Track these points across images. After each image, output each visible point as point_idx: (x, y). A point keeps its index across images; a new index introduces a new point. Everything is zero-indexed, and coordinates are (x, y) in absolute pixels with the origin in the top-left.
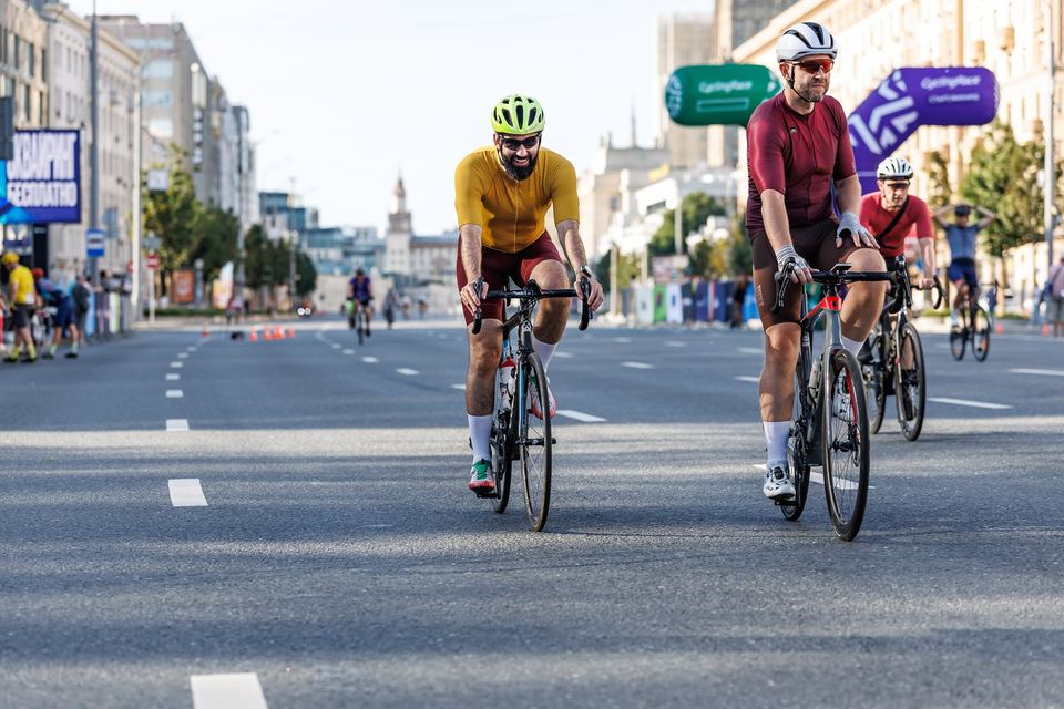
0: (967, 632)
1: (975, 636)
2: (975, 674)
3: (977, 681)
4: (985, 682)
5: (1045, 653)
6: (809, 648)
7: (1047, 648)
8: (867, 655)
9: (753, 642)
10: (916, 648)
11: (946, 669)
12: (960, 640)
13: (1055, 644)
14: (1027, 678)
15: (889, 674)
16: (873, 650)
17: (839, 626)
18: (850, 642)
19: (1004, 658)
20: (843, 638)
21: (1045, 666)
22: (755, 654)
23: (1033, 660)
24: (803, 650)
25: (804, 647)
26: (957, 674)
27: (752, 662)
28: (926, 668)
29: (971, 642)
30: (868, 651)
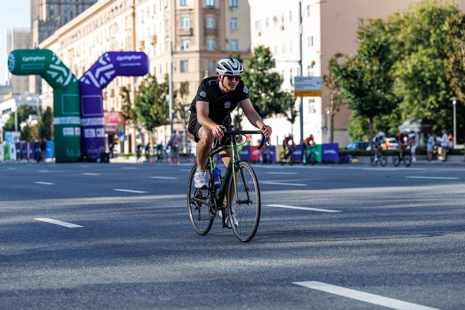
0: (110, 285)
1: (113, 287)
2: (110, 302)
3: (111, 305)
4: (113, 306)
5: (141, 293)
6: (42, 294)
7: (142, 291)
8: (66, 297)
9: (18, 293)
10: (87, 293)
11: (98, 301)
12: (107, 289)
13: (146, 289)
14: (131, 303)
15: (74, 304)
16: (68, 294)
17: (57, 285)
18: (60, 292)
19: (123, 296)
20: (57, 289)
21: (140, 298)
22: (18, 298)
23: (135, 296)
24: (39, 295)
25: (40, 294)
26: (102, 303)
27: (16, 301)
28: (90, 301)
29: (111, 289)
30: (67, 295)
